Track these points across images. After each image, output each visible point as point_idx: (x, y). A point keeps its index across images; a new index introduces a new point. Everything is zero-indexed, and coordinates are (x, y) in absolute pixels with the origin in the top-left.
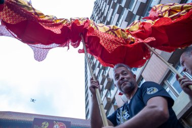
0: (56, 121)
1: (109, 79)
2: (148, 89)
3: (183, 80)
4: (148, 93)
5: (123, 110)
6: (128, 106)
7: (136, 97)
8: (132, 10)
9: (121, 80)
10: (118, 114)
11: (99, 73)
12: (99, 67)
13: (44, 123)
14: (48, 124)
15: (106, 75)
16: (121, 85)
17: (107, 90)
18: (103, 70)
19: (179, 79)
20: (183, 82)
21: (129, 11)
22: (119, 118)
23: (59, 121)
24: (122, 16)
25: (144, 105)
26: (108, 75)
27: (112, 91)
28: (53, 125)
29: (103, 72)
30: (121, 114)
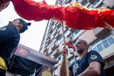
0: (22, 48)
1: (59, 34)
5: (76, 63)
11: (55, 28)
12: (56, 25)
15: (58, 31)
17: (56, 39)
18: (57, 28)
22: (73, 67)
23: (24, 48)
26: (59, 31)
27: (58, 41)
28: (20, 49)
29: (57, 29)
30: (75, 65)
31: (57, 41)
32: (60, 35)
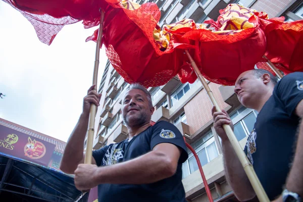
2: (163, 130)
3: (219, 116)
4: (162, 135)
5: (117, 148)
6: (126, 145)
7: (143, 136)
8: (203, 7)
9: (131, 105)
10: (108, 151)
13: (10, 136)
14: (17, 138)
16: (128, 112)
19: (215, 113)
20: (218, 119)
21: (200, 7)
22: (107, 156)
23: (37, 139)
24: (187, 11)
25: (148, 149)
28: (26, 142)
30: (112, 152)
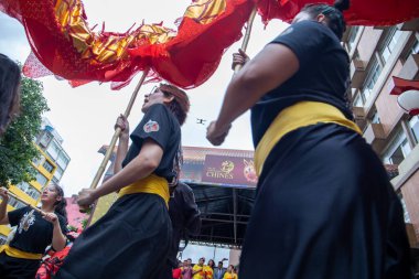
0: (248, 159)
1: (359, 63)
14: (232, 165)
15: (351, 53)
26: (356, 54)
31: (362, 92)
32: (365, 66)
